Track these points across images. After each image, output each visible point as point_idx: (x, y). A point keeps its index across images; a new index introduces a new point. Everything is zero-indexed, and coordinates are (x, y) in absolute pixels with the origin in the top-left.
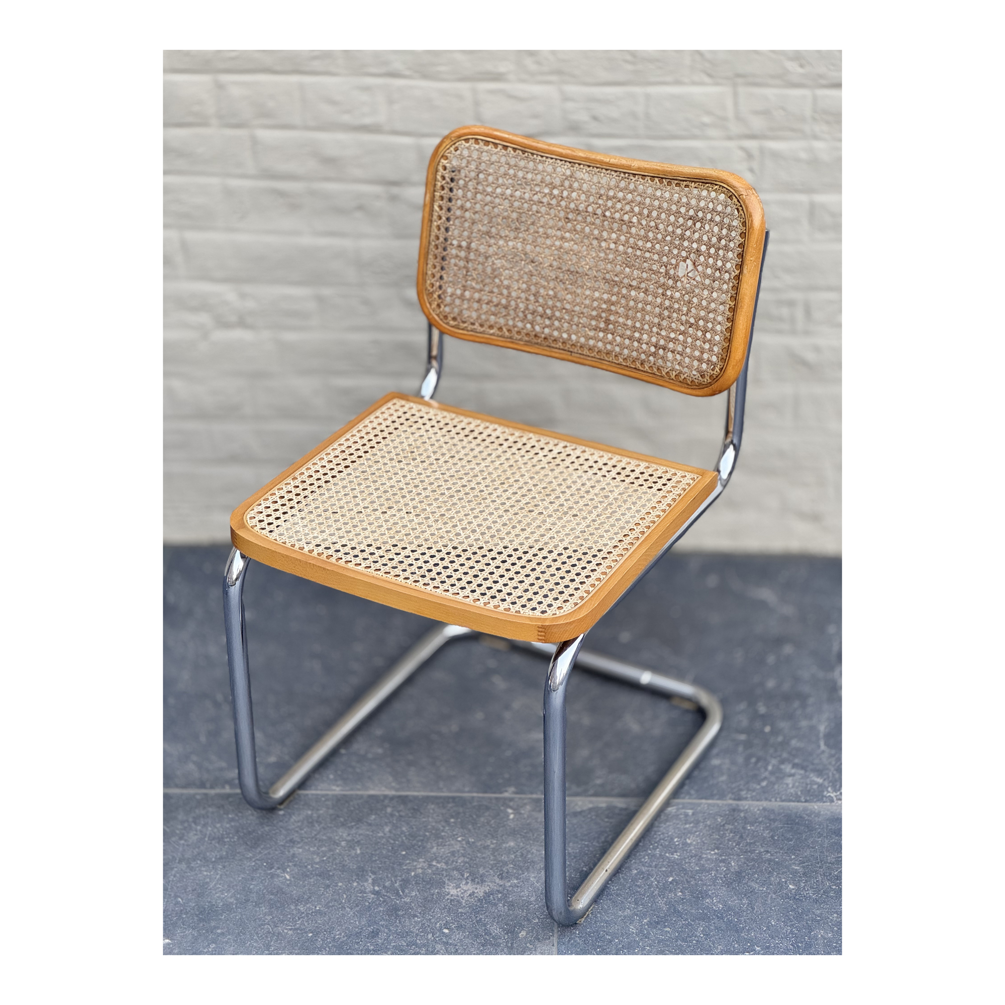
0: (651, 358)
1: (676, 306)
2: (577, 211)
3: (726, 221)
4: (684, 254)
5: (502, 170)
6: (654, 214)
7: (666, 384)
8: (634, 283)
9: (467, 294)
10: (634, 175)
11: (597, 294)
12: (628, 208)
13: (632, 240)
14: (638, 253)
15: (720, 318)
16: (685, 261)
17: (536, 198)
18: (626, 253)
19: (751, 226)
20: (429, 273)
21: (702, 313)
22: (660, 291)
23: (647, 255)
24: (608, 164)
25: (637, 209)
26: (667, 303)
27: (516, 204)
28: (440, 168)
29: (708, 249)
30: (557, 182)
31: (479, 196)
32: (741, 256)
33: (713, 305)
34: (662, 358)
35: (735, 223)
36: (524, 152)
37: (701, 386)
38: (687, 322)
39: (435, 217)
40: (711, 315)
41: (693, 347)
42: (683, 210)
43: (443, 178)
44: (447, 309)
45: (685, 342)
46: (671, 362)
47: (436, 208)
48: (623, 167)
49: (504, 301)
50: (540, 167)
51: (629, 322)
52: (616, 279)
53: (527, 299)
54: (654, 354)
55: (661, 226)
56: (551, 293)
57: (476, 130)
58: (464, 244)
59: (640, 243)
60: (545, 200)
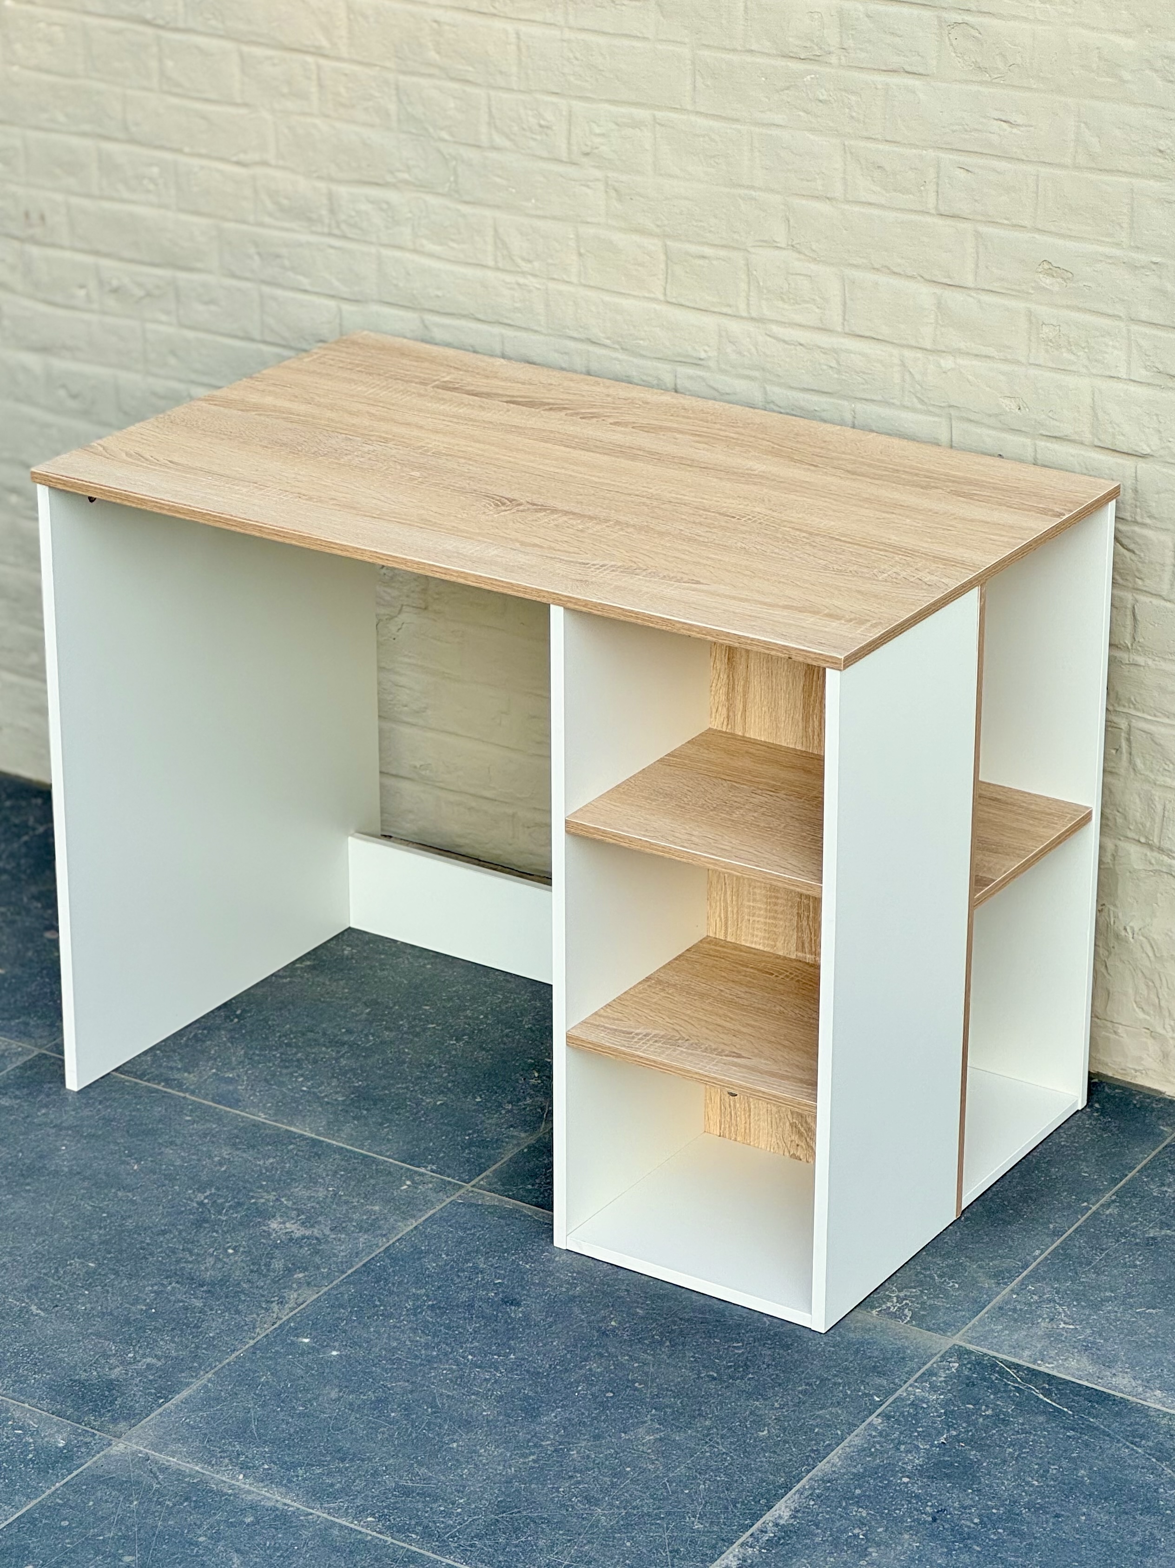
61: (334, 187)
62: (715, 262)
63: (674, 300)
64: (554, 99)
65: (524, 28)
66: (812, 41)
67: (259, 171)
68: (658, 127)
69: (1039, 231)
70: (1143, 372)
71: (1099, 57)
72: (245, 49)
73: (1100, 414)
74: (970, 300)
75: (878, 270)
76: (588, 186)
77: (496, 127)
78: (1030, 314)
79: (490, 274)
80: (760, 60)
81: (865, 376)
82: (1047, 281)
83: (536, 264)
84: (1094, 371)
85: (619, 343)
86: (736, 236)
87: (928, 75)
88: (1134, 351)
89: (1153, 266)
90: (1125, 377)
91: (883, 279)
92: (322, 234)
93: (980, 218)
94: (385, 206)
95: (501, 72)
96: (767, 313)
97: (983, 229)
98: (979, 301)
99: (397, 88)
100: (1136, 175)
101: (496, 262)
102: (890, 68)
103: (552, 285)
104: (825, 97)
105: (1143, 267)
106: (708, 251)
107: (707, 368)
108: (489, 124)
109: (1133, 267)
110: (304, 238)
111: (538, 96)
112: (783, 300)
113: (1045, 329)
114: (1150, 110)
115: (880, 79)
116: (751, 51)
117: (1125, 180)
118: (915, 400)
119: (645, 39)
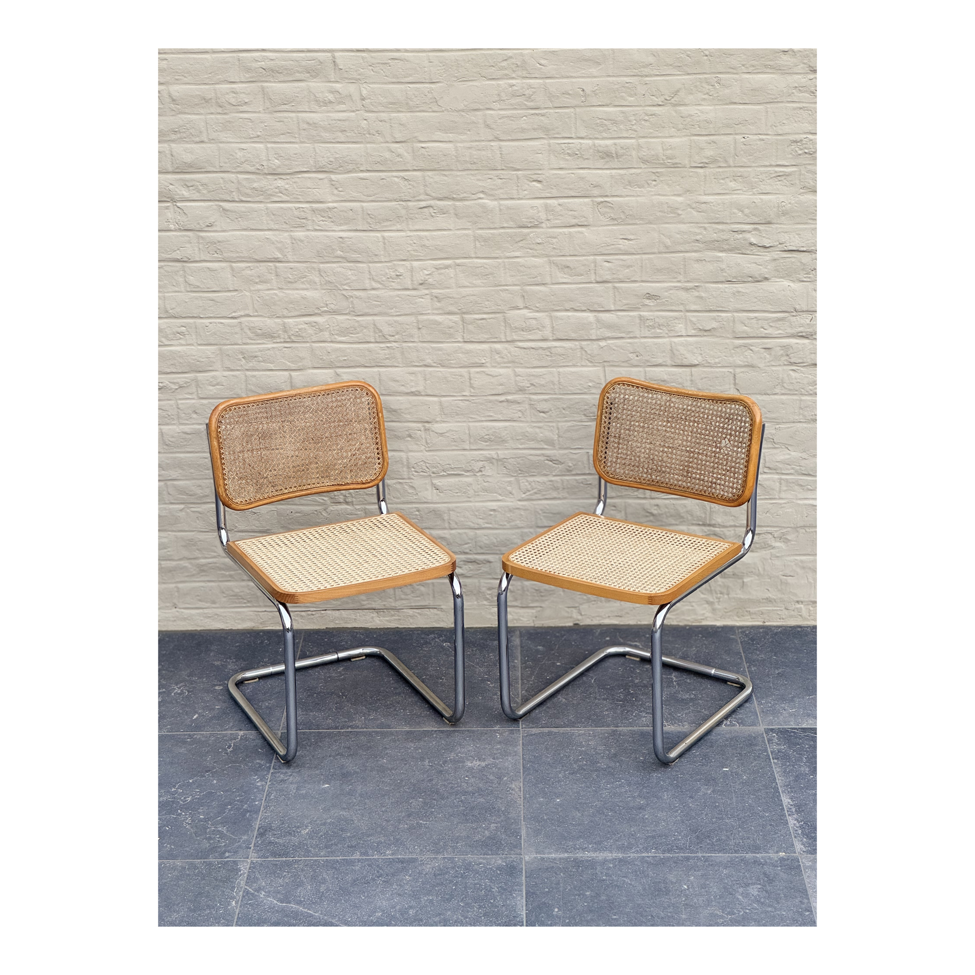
0: (709, 489)
1: (721, 461)
2: (673, 417)
3: (744, 419)
4: (724, 436)
5: (636, 398)
6: (710, 417)
7: (716, 501)
8: (701, 451)
9: (619, 461)
10: (700, 399)
11: (683, 458)
12: (697, 415)
13: (699, 431)
14: (703, 436)
15: (742, 466)
16: (724, 439)
17: (652, 412)
18: (696, 437)
19: (755, 421)
20: (600, 450)
21: (733, 464)
22: (713, 454)
23: (707, 437)
24: (688, 394)
25: (701, 415)
26: (717, 460)
27: (643, 415)
28: (605, 398)
29: (735, 433)
30: (663, 403)
31: (625, 411)
32: (751, 435)
33: (738, 461)
34: (714, 488)
35: (748, 419)
36: (647, 389)
37: (733, 501)
38: (726, 469)
39: (603, 422)
40: (737, 465)
41: (729, 482)
42: (723, 415)
43: (607, 403)
44: (609, 469)
45: (725, 479)
46: (718, 491)
47: (603, 417)
48: (695, 395)
49: (637, 464)
50: (655, 396)
51: (698, 472)
52: (692, 450)
53: (648, 462)
54: (711, 487)
55: (713, 423)
56: (660, 458)
57: (624, 379)
58: (617, 435)
59: (703, 431)
60: (657, 412)
61: (286, 320)
62: (488, 320)
63: (468, 340)
64: (403, 263)
65: (386, 234)
66: (534, 219)
67: (243, 319)
68: (457, 267)
69: (643, 281)
70: (693, 331)
71: (668, 207)
72: (234, 265)
73: (675, 352)
74: (612, 315)
75: (568, 310)
76: (422, 298)
77: (373, 279)
78: (640, 317)
79: (372, 345)
80: (507, 230)
81: (564, 356)
82: (647, 302)
83: (396, 336)
84: (670, 335)
85: (440, 364)
86: (499, 307)
87: (589, 225)
88: (689, 323)
89: (695, 288)
90: (685, 334)
91: (570, 314)
92: (281, 342)
93: (615, 280)
94: (315, 324)
95: (376, 255)
96: (515, 337)
97: (617, 285)
98: (617, 315)
99: (319, 271)
100: (687, 252)
101: (375, 339)
102: (571, 225)
103: (405, 344)
104: (541, 241)
105: (691, 289)
106: (485, 316)
107: (487, 367)
108: (370, 279)
109: (687, 289)
110: (270, 346)
111: (395, 263)
112: (523, 330)
113: (648, 321)
114: (692, 225)
115: (566, 230)
116: (503, 228)
117: (681, 255)
118: (587, 362)
119: (450, 230)
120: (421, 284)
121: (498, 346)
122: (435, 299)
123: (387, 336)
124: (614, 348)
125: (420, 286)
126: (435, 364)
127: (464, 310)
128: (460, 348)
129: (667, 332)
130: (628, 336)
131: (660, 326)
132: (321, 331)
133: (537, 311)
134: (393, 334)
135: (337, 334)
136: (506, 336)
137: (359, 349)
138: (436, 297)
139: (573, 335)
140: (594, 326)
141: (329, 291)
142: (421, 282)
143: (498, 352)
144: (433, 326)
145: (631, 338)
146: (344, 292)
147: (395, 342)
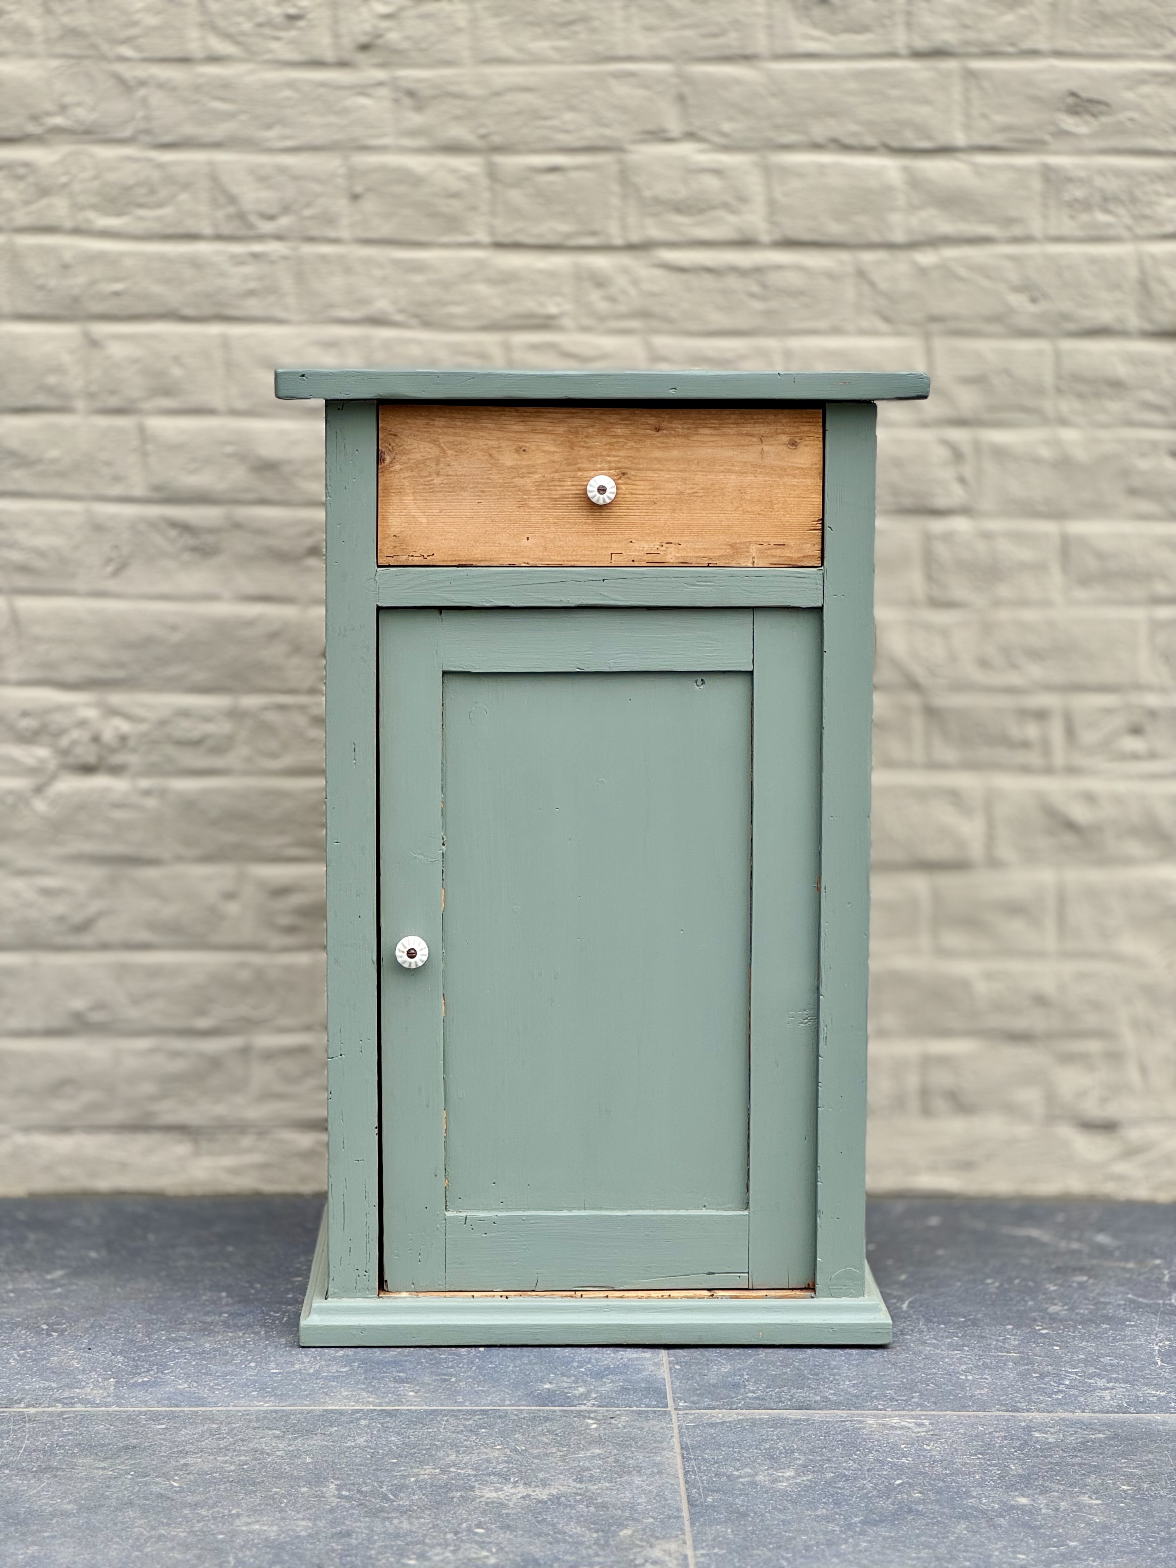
120: (364, 48)
121: (599, 262)
122: (407, 101)
123: (253, 219)
124: (962, 272)
125: (361, 57)
126: (399, 318)
127: (497, 140)
128: (481, 264)
129: (1128, 221)
130: (1006, 233)
131: (1107, 201)
132: (44, 192)
133: (726, 149)
134: (273, 211)
135: (94, 207)
136: (624, 227)
137: (162, 257)
138: (411, 94)
139: (835, 229)
140: (901, 200)
141: (73, 61)
142: (364, 39)
143: (600, 281)
144: (399, 189)
145: (1015, 240)
146: (120, 68)
147: (279, 237)
